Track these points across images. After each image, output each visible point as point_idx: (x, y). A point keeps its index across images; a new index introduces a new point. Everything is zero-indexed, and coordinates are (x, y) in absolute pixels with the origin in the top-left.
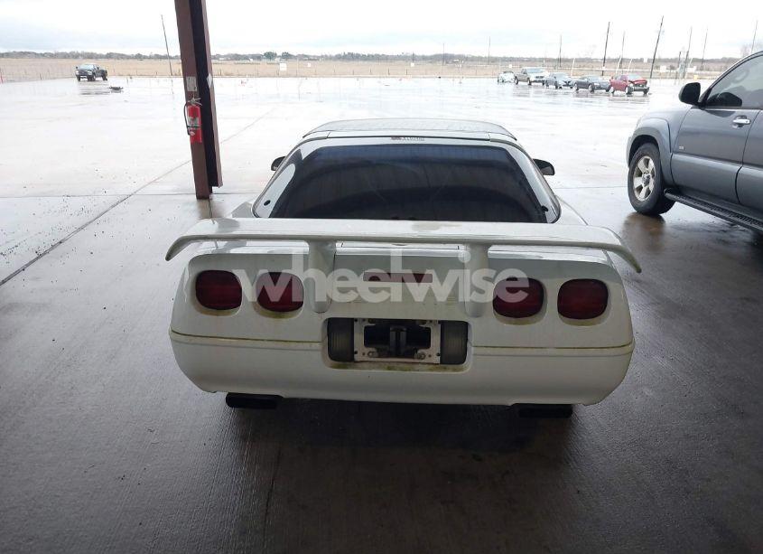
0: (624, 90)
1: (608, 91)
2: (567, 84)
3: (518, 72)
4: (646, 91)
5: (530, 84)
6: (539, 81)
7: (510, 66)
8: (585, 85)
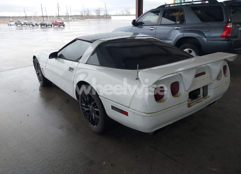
0: (57, 26)
1: (51, 26)
2: (36, 25)
3: (16, 21)
4: (64, 25)
5: (22, 25)
6: (25, 24)
7: (11, 19)
8: (44, 25)
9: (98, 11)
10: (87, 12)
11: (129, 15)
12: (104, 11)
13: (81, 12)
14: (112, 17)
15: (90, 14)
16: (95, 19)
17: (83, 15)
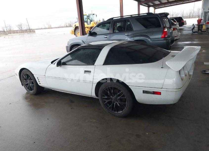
9: (20, 26)
10: (9, 28)
11: (51, 28)
12: (26, 26)
13: (3, 28)
14: (36, 31)
15: (12, 29)
16: (18, 34)
17: (5, 30)
